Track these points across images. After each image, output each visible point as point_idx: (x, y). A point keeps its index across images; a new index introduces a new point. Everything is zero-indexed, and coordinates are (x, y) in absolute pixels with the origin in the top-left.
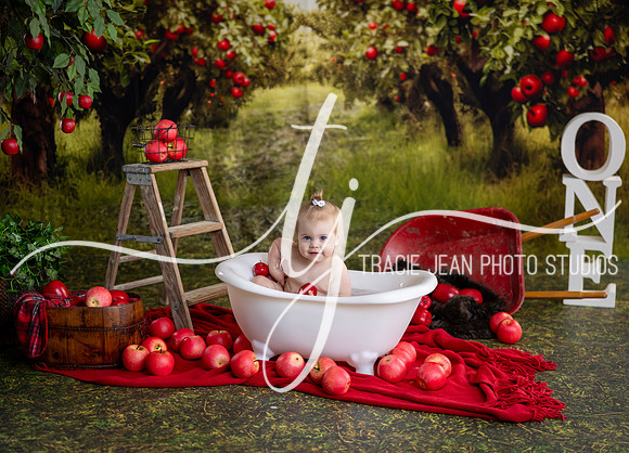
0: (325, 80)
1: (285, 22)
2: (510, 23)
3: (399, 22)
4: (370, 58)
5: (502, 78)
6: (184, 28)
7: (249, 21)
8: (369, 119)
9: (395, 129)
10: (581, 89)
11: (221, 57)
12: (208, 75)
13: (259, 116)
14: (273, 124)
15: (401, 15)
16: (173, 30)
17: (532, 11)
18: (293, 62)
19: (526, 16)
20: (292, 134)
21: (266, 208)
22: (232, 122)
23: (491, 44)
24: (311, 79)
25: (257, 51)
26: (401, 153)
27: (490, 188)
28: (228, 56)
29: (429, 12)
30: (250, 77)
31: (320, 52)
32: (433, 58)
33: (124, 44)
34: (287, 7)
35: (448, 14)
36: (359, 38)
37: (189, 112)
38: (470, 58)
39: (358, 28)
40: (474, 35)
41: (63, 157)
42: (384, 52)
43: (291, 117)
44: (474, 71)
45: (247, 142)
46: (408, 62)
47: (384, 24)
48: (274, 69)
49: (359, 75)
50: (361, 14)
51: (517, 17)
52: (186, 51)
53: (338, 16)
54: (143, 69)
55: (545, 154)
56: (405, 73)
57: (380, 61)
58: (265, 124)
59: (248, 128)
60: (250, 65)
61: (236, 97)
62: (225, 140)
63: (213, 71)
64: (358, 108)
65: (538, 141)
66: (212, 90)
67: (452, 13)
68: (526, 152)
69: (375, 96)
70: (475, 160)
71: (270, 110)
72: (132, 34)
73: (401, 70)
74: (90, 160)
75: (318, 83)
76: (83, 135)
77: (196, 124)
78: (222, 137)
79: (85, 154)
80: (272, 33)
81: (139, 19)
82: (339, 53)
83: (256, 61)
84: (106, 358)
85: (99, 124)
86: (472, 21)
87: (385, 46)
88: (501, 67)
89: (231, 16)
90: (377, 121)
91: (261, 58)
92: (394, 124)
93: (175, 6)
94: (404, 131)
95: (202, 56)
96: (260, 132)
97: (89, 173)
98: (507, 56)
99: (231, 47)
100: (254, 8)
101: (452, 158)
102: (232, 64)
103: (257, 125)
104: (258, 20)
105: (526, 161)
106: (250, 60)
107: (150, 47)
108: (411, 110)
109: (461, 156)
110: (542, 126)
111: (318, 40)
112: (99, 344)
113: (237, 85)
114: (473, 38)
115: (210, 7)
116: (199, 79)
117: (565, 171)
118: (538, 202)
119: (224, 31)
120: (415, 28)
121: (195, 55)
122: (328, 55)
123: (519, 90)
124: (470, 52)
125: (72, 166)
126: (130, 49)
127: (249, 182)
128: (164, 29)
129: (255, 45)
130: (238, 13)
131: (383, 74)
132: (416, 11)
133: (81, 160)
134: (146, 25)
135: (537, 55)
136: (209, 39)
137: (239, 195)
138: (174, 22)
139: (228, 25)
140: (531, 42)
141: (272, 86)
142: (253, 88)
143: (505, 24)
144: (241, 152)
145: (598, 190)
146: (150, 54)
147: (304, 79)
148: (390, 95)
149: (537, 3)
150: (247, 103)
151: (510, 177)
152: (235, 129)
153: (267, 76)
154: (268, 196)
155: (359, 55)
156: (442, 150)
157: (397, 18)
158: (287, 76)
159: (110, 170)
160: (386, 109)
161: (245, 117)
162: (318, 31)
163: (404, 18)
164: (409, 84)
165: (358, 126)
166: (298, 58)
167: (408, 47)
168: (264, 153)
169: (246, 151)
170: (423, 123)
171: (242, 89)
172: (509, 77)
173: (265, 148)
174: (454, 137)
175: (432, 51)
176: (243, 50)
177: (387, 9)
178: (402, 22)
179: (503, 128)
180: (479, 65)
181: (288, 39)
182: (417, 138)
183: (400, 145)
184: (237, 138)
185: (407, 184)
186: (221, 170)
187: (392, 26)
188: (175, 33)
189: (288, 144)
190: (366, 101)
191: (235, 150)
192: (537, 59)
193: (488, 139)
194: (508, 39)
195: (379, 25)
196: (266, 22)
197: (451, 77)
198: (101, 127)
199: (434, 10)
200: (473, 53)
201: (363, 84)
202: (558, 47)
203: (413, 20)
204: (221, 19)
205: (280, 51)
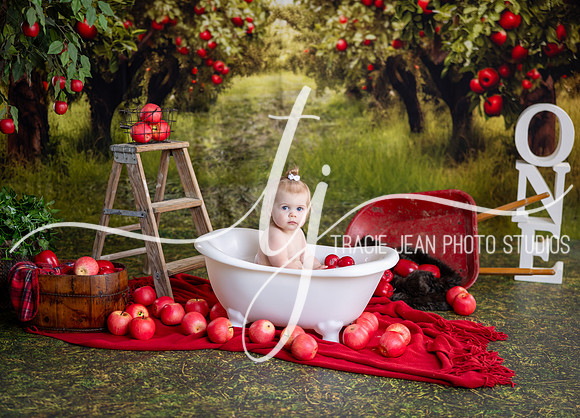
0: (298, 69)
1: (262, 15)
2: (470, 19)
3: (367, 17)
4: (341, 49)
5: (461, 71)
6: (170, 19)
7: (229, 14)
8: (338, 106)
9: (362, 116)
10: (534, 81)
11: (202, 47)
12: (191, 62)
13: (237, 102)
14: (250, 109)
15: (369, 11)
16: (158, 21)
17: (491, 9)
18: (269, 53)
19: (484, 13)
21: (242, 187)
22: (211, 106)
23: (452, 38)
24: (285, 68)
25: (236, 41)
26: (368, 138)
27: (448, 171)
28: (208, 45)
29: (396, 8)
30: (229, 65)
31: (294, 43)
32: (398, 51)
33: (114, 33)
34: (265, 1)
35: (413, 10)
36: (330, 31)
37: (172, 97)
38: (433, 51)
39: (330, 21)
40: (437, 30)
41: (54, 137)
42: (353, 44)
43: (266, 103)
44: (436, 63)
45: (225, 125)
46: (375, 54)
47: (354, 19)
48: (251, 58)
49: (330, 66)
50: (333, 9)
51: (477, 14)
52: (170, 40)
53: (312, 10)
54: (130, 57)
55: (500, 141)
56: (373, 64)
57: (349, 52)
58: (242, 109)
59: (227, 113)
60: (229, 54)
61: (216, 84)
62: (205, 124)
63: (195, 60)
64: (328, 95)
65: (494, 129)
66: (194, 77)
67: (416, 9)
68: (483, 139)
69: (344, 85)
70: (435, 146)
71: (247, 96)
72: (121, 24)
73: (369, 62)
74: (80, 140)
75: (292, 72)
76: (74, 116)
77: (178, 108)
78: (203, 120)
79: (76, 134)
80: (250, 25)
81: (128, 10)
82: (312, 45)
83: (235, 50)
84: (93, 322)
85: (89, 106)
86: (435, 17)
87: (354, 39)
88: (461, 60)
89: (213, 9)
90: (346, 108)
91: (240, 48)
92: (361, 111)
94: (370, 118)
95: (185, 45)
96: (237, 117)
97: (80, 152)
98: (466, 50)
99: (212, 37)
101: (415, 143)
102: (213, 53)
103: (235, 110)
104: (237, 13)
105: (483, 148)
106: (229, 50)
107: (137, 36)
108: (377, 98)
109: (423, 142)
110: (498, 115)
111: (293, 32)
112: (86, 310)
113: (217, 73)
114: (436, 33)
116: (182, 66)
117: (518, 157)
118: (492, 185)
119: (206, 23)
120: (382, 22)
121: (179, 44)
122: (301, 46)
123: (477, 81)
124: (432, 46)
125: (63, 145)
126: (119, 37)
127: (227, 163)
128: (150, 20)
129: (235, 36)
130: (219, 6)
131: (352, 65)
132: (383, 7)
133: (72, 139)
134: (134, 15)
135: (494, 50)
136: (192, 30)
137: (218, 174)
138: (159, 13)
139: (209, 17)
140: (489, 37)
141: (249, 75)
142: (232, 76)
143: (466, 20)
144: (220, 135)
145: (549, 175)
146: (137, 43)
147: (279, 68)
148: (358, 84)
149: (495, 2)
150: (226, 90)
151: (467, 162)
152: (214, 114)
153: (245, 65)
154: (244, 175)
155: (330, 46)
156: (404, 136)
157: (365, 14)
158: (263, 65)
159: (99, 149)
160: (354, 98)
161: (224, 102)
162: (292, 24)
163: (372, 14)
164: (376, 74)
165: (328, 112)
166: (274, 49)
167: (375, 40)
168: (241, 136)
169: (224, 134)
170: (388, 111)
171: (221, 76)
172: (468, 70)
173: (242, 131)
174: (416, 124)
175: (398, 44)
176: (223, 41)
177: (357, 5)
178: (370, 17)
179: (462, 116)
180: (441, 58)
181: (265, 31)
182: (382, 124)
183: (367, 131)
184: (216, 122)
185: (372, 167)
186: (201, 151)
187: (361, 20)
188: (161, 23)
189: (263, 128)
190: (336, 89)
191: (214, 133)
192: (494, 53)
193: (448, 126)
194: (468, 34)
195: (349, 19)
196: (245, 15)
197: (415, 68)
198: (91, 109)
199: (400, 6)
200: (435, 47)
201: (333, 73)
202: (514, 43)
203: (380, 15)
204: (203, 11)
205: (257, 42)
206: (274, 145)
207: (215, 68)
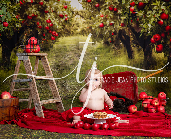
0: (85, 34)
1: (71, 14)
2: (150, 16)
3: (111, 15)
4: (101, 27)
5: (147, 35)
6: (35, 15)
7: (58, 13)
8: (101, 49)
11: (47, 26)
12: (43, 32)
13: (61, 47)
14: (66, 50)
15: (112, 12)
16: (30, 15)
17: (157, 12)
18: (74, 28)
19: (155, 14)
20: (73, 54)
21: (63, 81)
22: (51, 49)
23: (143, 23)
24: (80, 34)
25: (60, 24)
26: (112, 61)
28: (49, 25)
29: (122, 11)
30: (58, 33)
31: (83, 24)
32: (123, 28)
33: (12, 20)
34: (72, 8)
35: (128, 12)
36: (97, 20)
38: (136, 28)
39: (97, 16)
40: (137, 20)
42: (106, 25)
43: (73, 48)
44: (137, 32)
45: (56, 56)
46: (114, 29)
47: (106, 15)
48: (66, 30)
49: (97, 33)
50: (98, 11)
51: (152, 14)
52: (35, 23)
53: (90, 12)
54: (19, 29)
55: (162, 62)
56: (113, 32)
57: (104, 28)
58: (63, 50)
59: (57, 51)
60: (58, 28)
61: (53, 40)
63: (44, 31)
64: (97, 44)
65: (160, 57)
66: (44, 37)
67: (130, 12)
68: (156, 61)
69: (103, 40)
70: (138, 64)
71: (65, 45)
72: (15, 16)
73: (112, 32)
75: (82, 35)
80: (66, 17)
81: (18, 11)
83: (60, 27)
86: (136, 15)
87: (106, 23)
88: (147, 31)
89: (52, 11)
90: (103, 49)
91: (62, 26)
92: (109, 51)
93: (31, 7)
94: (113, 53)
95: (40, 25)
96: (61, 53)
98: (149, 27)
99: (51, 22)
100: (60, 8)
101: (130, 63)
102: (52, 28)
104: (61, 13)
105: (156, 65)
106: (58, 27)
107: (22, 21)
108: (115, 46)
109: (133, 63)
110: (161, 52)
111: (83, 20)
113: (53, 36)
115: (44, 7)
116: (39, 33)
119: (49, 16)
120: (117, 17)
121: (38, 24)
122: (86, 26)
123: (153, 39)
124: (136, 25)
126: (14, 22)
127: (57, 71)
128: (27, 15)
129: (60, 21)
130: (54, 10)
131: (106, 33)
132: (117, 11)
134: (20, 14)
135: (159, 27)
136: (43, 19)
138: (31, 12)
139: (50, 14)
140: (157, 22)
141: (66, 36)
142: (59, 37)
143: (148, 16)
144: (54, 60)
146: (21, 24)
147: (77, 34)
148: (108, 40)
149: (159, 9)
150: (57, 42)
152: (52, 52)
153: (64, 33)
155: (97, 26)
156: (126, 60)
157: (110, 13)
158: (71, 33)
159: (5, 66)
160: (107, 45)
162: (83, 17)
163: (113, 13)
164: (115, 36)
165: (97, 51)
166: (75, 27)
167: (114, 23)
168: (62, 61)
169: (56, 60)
170: (120, 50)
171: (55, 37)
172: (149, 35)
173: (63, 58)
174: (131, 56)
175: (123, 25)
176: (56, 23)
177: (107, 10)
178: (112, 15)
179: (148, 52)
180: (139, 30)
181: (72, 20)
182: (117, 56)
183: (112, 58)
184: (53, 55)
187: (109, 16)
188: (31, 16)
189: (71, 57)
190: (99, 42)
191: (52, 59)
192: (159, 28)
193: (143, 56)
194: (149, 21)
195: (104, 15)
196: (64, 13)
197: (130, 34)
198: (2, 50)
199: (123, 11)
200: (137, 26)
201: (98, 36)
202: (166, 24)
203: (116, 14)
204: (48, 12)
205: (69, 24)
206: (76, 64)
207: (52, 34)
